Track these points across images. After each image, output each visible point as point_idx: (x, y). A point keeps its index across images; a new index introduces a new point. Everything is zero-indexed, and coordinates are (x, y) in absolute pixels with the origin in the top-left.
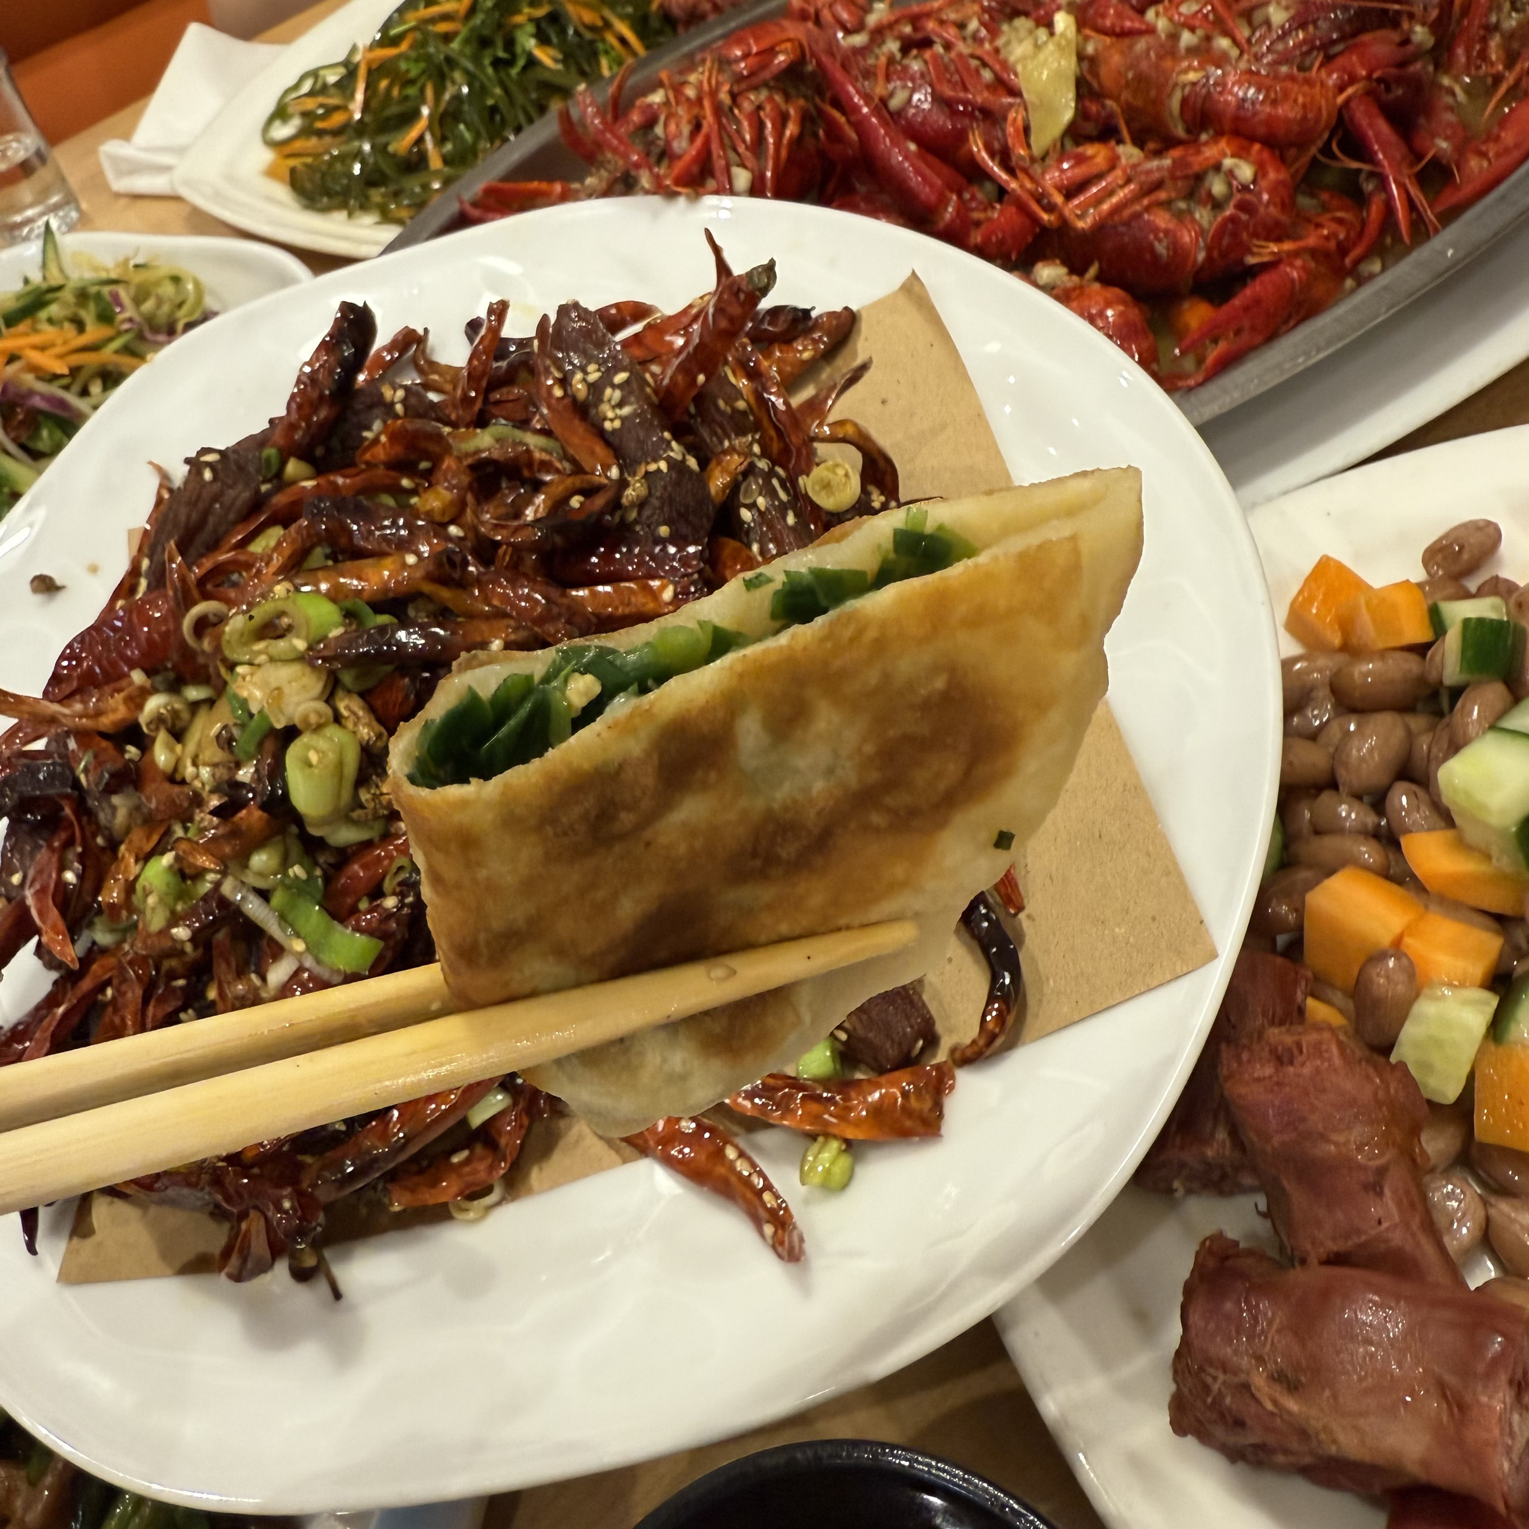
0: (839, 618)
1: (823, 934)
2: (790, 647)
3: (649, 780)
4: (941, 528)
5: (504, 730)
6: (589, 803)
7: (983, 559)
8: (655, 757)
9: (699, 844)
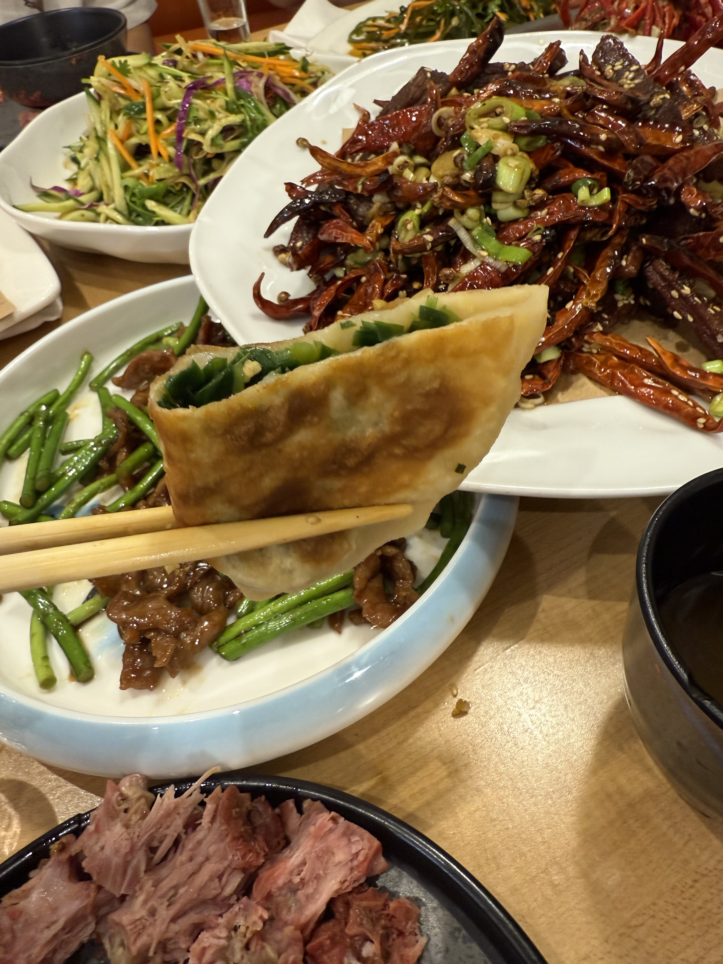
0: (388, 346)
1: (366, 506)
2: (361, 357)
3: (282, 417)
4: (444, 307)
5: (210, 384)
6: (250, 425)
7: (464, 323)
8: (287, 406)
9: (306, 453)
